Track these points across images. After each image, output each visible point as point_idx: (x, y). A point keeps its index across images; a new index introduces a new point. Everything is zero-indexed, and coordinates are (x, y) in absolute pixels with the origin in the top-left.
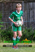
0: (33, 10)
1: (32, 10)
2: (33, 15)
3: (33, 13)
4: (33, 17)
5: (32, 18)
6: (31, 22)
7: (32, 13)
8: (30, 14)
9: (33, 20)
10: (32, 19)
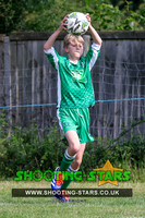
0: (42, 65)
1: (36, 66)
2: (41, 83)
3: (42, 77)
4: (41, 93)
5: (38, 95)
6: (36, 108)
7: (38, 78)
8: (29, 80)
9: (42, 102)
10: (39, 99)
